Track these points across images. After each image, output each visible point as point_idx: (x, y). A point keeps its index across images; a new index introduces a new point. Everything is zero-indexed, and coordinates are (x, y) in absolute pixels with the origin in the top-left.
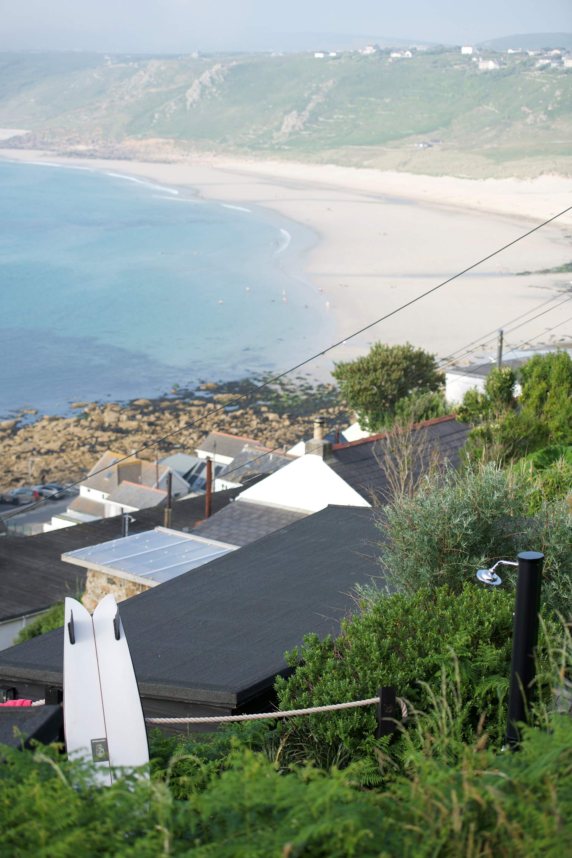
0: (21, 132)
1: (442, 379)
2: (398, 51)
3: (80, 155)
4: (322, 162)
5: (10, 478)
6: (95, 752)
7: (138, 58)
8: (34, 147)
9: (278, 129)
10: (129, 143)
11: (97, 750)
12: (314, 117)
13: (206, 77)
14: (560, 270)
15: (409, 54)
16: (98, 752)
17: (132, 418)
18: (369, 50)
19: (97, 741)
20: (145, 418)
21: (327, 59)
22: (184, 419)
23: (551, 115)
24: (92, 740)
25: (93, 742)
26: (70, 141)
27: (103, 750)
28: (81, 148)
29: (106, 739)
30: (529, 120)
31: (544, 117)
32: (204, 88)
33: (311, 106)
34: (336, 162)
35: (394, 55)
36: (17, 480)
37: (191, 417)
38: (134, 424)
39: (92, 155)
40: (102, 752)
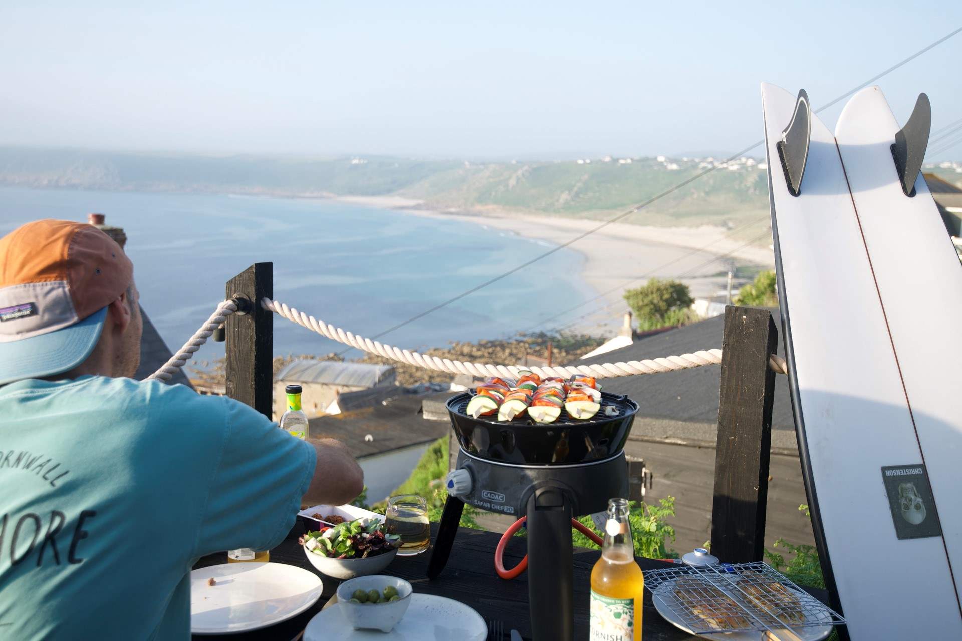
0: (421, 202)
1: (692, 301)
2: (623, 159)
3: (451, 213)
4: (581, 218)
5: (412, 380)
6: (899, 507)
7: (483, 164)
8: (428, 209)
9: (557, 201)
10: (479, 208)
11: (903, 501)
12: (577, 194)
13: (519, 173)
14: (713, 276)
15: (629, 161)
16: (907, 507)
17: (479, 350)
18: (607, 159)
19: (898, 473)
20: (486, 350)
21: (585, 163)
22: (507, 351)
23: (707, 193)
24: (884, 469)
25: (888, 473)
26: (447, 207)
27: (920, 500)
28: (453, 210)
29: (923, 466)
30: (695, 196)
31: (703, 194)
32: (518, 179)
33: (575, 189)
34: (589, 219)
35: (622, 162)
36: (416, 381)
37: (511, 350)
38: (479, 353)
39: (458, 214)
40: (918, 507)
